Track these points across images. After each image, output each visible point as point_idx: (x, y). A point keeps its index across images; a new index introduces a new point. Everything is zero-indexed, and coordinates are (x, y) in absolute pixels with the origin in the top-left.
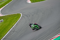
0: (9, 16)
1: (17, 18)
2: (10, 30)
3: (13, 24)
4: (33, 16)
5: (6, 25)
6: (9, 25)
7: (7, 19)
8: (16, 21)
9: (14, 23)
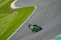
0: (24, 8)
1: (32, 10)
2: (24, 22)
3: (27, 17)
4: (47, 9)
5: (20, 17)
6: (23, 17)
7: (21, 12)
8: (30, 14)
9: (29, 16)
